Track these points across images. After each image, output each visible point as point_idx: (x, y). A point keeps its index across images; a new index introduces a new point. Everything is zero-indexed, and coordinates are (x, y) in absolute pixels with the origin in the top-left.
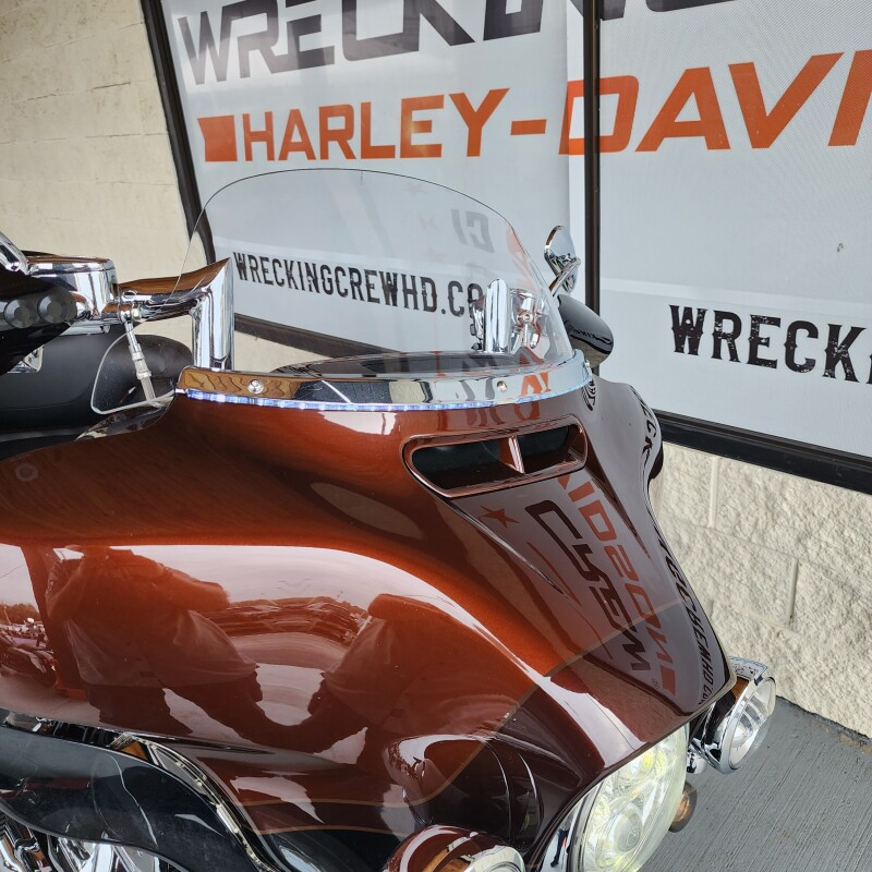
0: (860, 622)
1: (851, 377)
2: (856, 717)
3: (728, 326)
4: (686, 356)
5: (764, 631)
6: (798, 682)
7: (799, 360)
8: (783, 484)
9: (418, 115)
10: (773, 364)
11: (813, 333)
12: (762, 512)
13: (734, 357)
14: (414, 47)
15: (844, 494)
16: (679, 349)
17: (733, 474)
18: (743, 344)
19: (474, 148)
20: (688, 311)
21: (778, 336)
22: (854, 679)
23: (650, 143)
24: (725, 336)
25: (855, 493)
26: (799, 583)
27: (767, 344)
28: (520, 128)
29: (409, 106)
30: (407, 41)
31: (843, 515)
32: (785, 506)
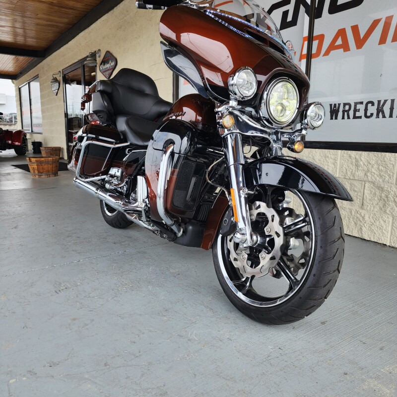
0: (384, 199)
1: (384, 117)
2: (382, 238)
3: (347, 108)
4: (334, 120)
5: (353, 212)
6: (364, 228)
7: (369, 114)
8: (361, 155)
12: (354, 167)
13: (349, 118)
15: (379, 154)
16: (332, 118)
17: (345, 155)
18: (351, 113)
20: (335, 105)
21: (361, 108)
22: (382, 222)
23: (327, 53)
24: (346, 111)
25: (383, 153)
26: (365, 190)
27: (359, 111)
31: (379, 162)
32: (361, 163)
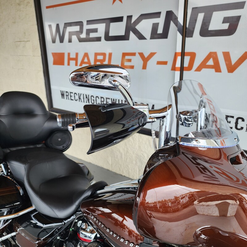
7: (239, 127)
9: (127, 57)
10: (231, 128)
11: (243, 120)
14: (128, 39)
19: (144, 67)
21: (232, 121)
27: (230, 123)
28: (159, 63)
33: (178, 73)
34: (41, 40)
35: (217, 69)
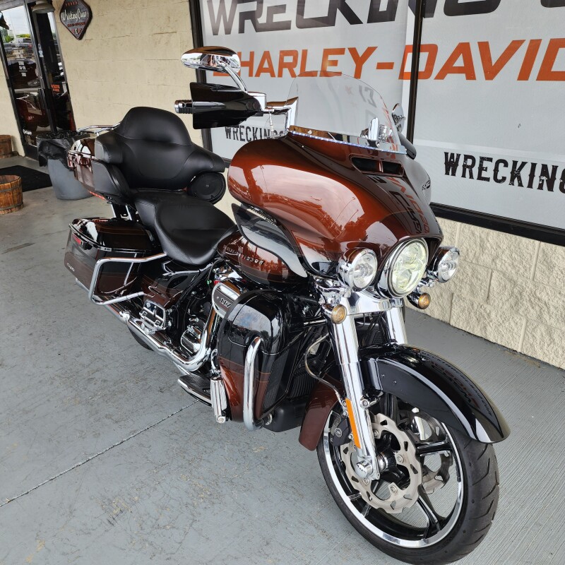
0: (516, 297)
1: (520, 185)
2: (512, 342)
3: (469, 162)
4: (450, 176)
5: (475, 305)
6: (488, 328)
7: (499, 177)
8: (488, 234)
9: (331, 57)
10: (488, 179)
11: (506, 165)
12: (478, 248)
13: (471, 177)
14: (333, 24)
15: (513, 237)
16: (447, 173)
17: (466, 231)
18: (475, 170)
19: (358, 75)
20: (452, 155)
21: (490, 166)
22: (513, 324)
23: (441, 76)
24: (468, 167)
25: (518, 237)
26: (492, 281)
27: (486, 170)
28: (381, 66)
29: (327, 52)
30: (329, 21)
31: (512, 247)
32: (488, 245)
33: (407, 84)
34: (195, 31)
35: (469, 73)
